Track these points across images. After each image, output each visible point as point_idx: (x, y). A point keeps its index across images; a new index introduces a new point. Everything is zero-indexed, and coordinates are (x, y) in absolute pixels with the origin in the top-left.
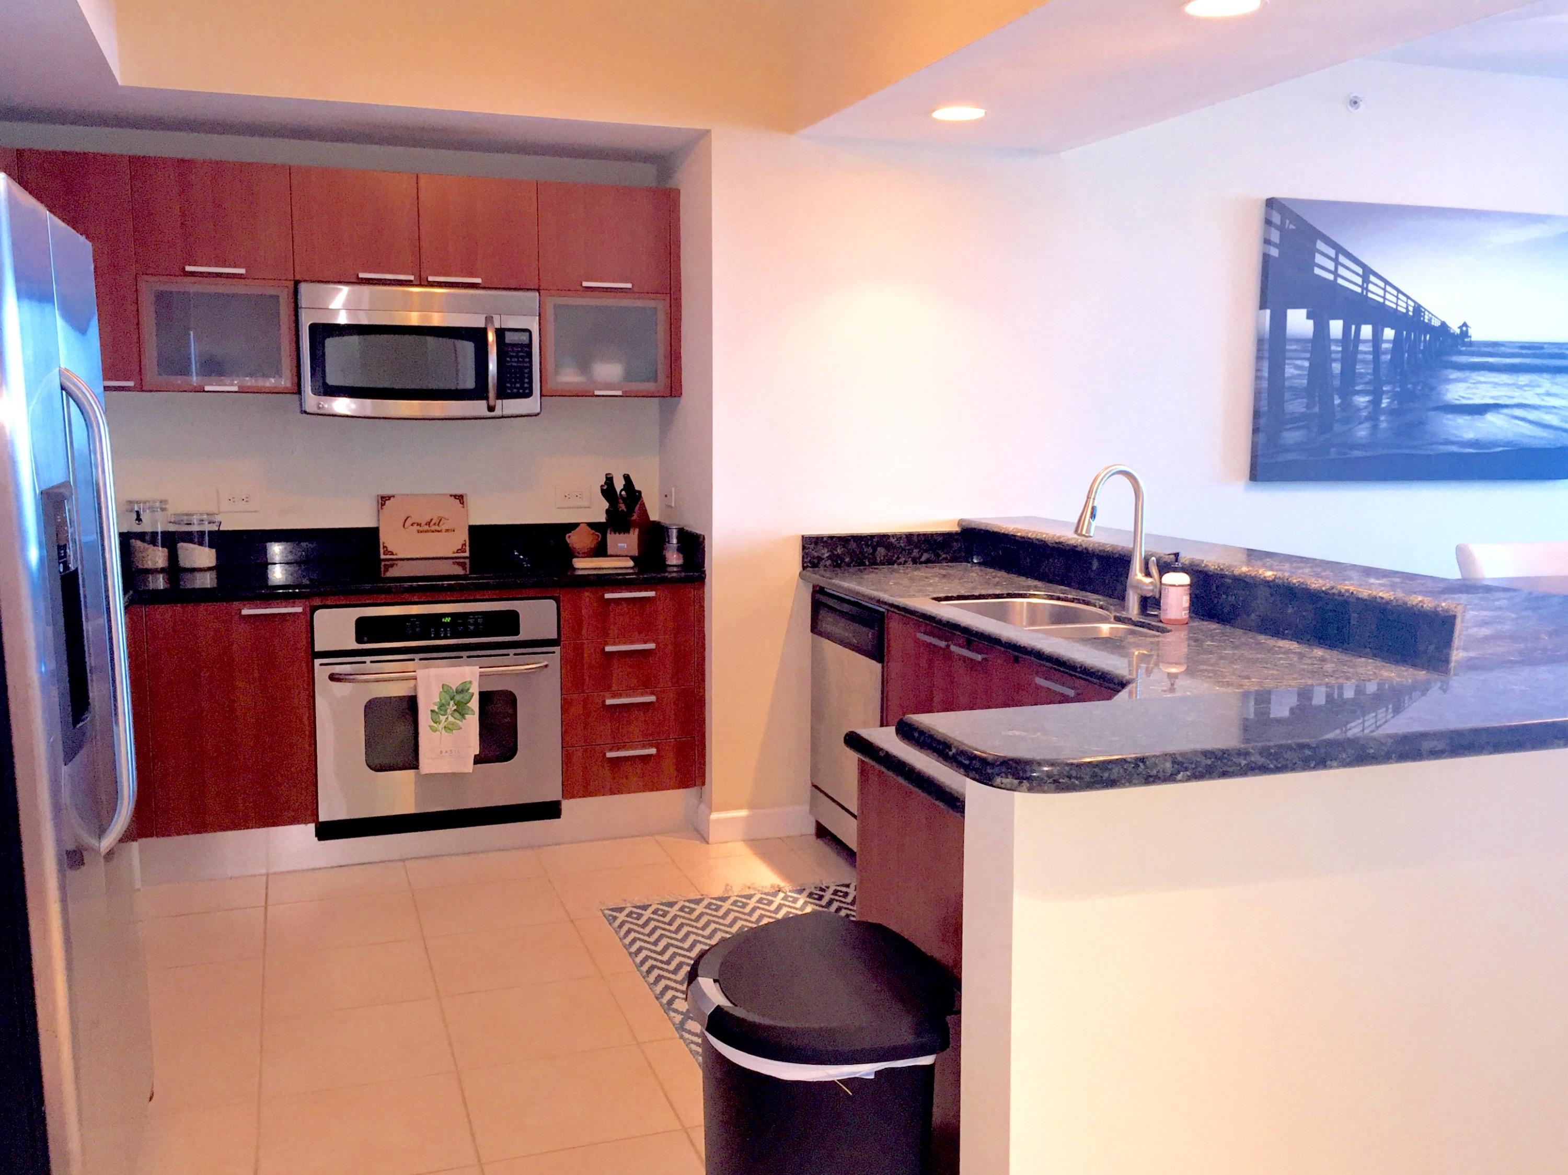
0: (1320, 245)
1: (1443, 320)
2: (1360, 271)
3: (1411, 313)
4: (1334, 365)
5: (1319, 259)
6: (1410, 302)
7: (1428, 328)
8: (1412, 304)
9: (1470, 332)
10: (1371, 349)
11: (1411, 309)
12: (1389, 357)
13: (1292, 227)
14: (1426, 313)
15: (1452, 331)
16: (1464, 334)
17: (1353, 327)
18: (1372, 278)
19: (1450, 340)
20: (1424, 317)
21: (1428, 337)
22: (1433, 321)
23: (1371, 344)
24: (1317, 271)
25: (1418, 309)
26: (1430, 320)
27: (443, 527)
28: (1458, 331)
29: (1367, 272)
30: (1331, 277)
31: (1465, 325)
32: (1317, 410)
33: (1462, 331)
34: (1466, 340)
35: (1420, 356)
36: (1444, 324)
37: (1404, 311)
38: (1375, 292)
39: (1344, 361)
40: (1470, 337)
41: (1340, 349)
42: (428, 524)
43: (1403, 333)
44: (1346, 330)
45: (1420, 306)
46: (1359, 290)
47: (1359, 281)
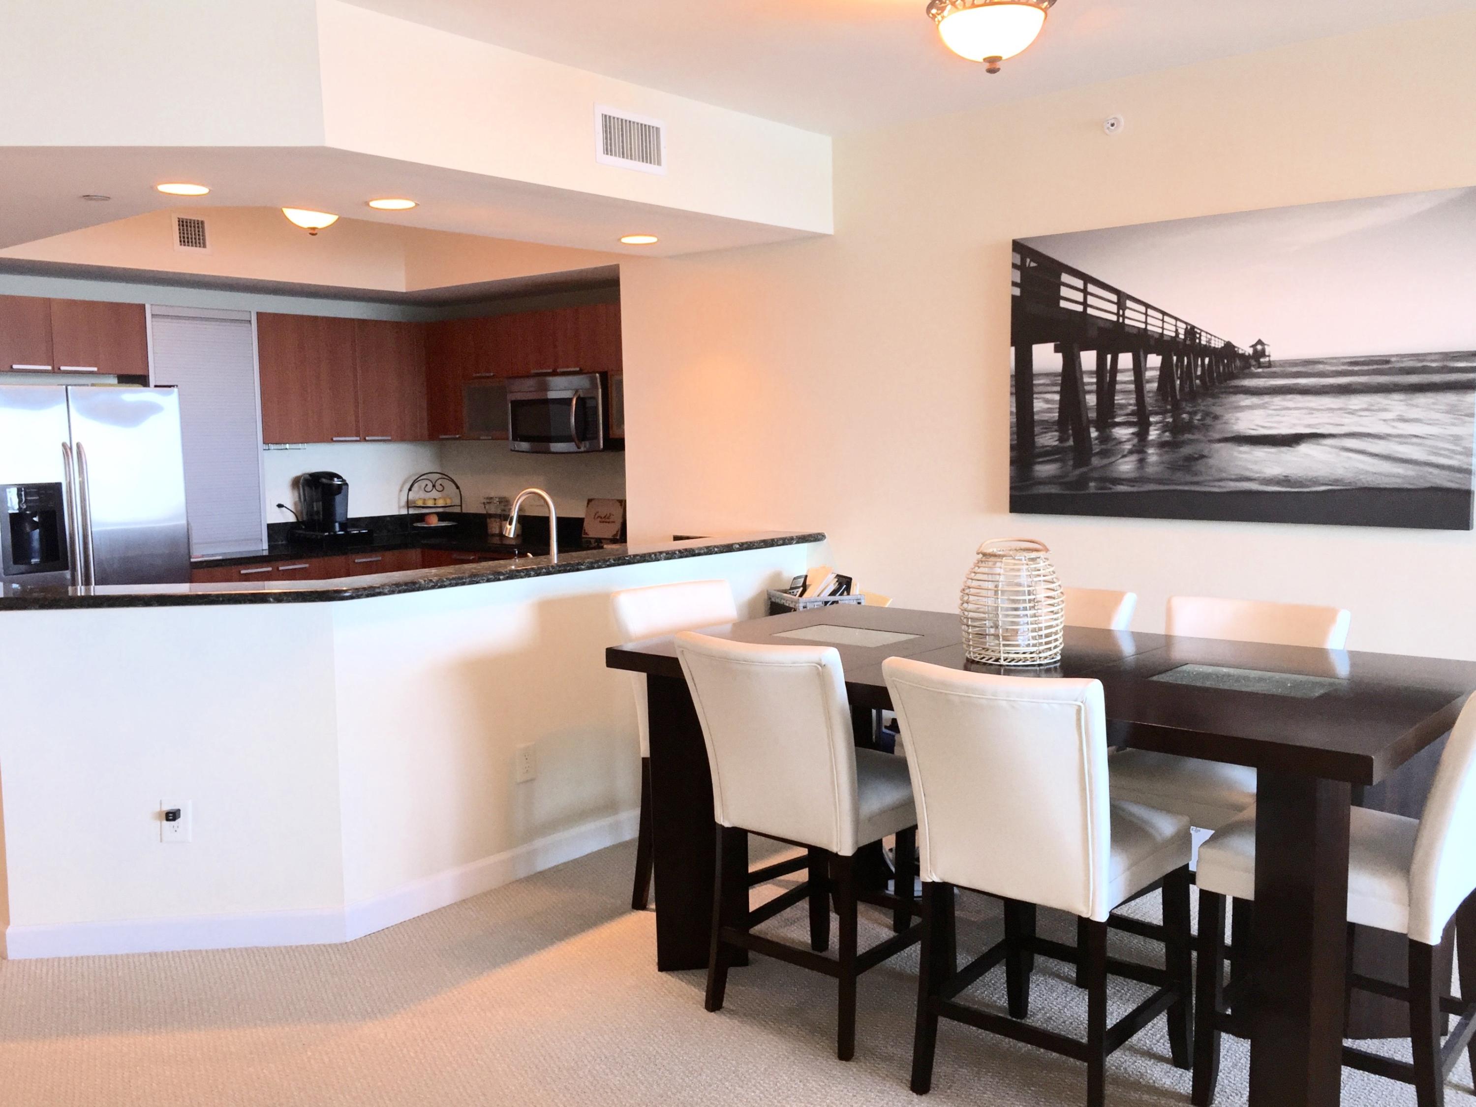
0: (1065, 278)
1: (1227, 340)
2: (1114, 298)
3: (1182, 336)
4: (1088, 397)
5: (1064, 292)
6: (1179, 324)
7: (1207, 350)
8: (1184, 326)
9: (1268, 351)
10: (1133, 378)
11: (1182, 332)
12: (1155, 385)
13: (1033, 264)
14: (1203, 334)
15: (1240, 352)
16: (1259, 353)
17: (1109, 357)
18: (1129, 304)
19: (1238, 363)
20: (1200, 339)
21: (1207, 360)
22: (1213, 342)
23: (1132, 373)
24: (1063, 304)
25: (1191, 331)
26: (1209, 341)
27: (611, 520)
28: (1250, 351)
29: (1122, 298)
30: (1080, 308)
31: (1260, 342)
32: (1071, 443)
33: (1255, 351)
34: (1262, 360)
35: (1198, 381)
36: (1229, 346)
37: (1173, 334)
38: (1134, 317)
39: (1099, 392)
40: (1269, 356)
41: (1094, 380)
42: (605, 517)
43: (1172, 359)
44: (1101, 361)
45: (1193, 327)
46: (1114, 318)
47: (1114, 308)
